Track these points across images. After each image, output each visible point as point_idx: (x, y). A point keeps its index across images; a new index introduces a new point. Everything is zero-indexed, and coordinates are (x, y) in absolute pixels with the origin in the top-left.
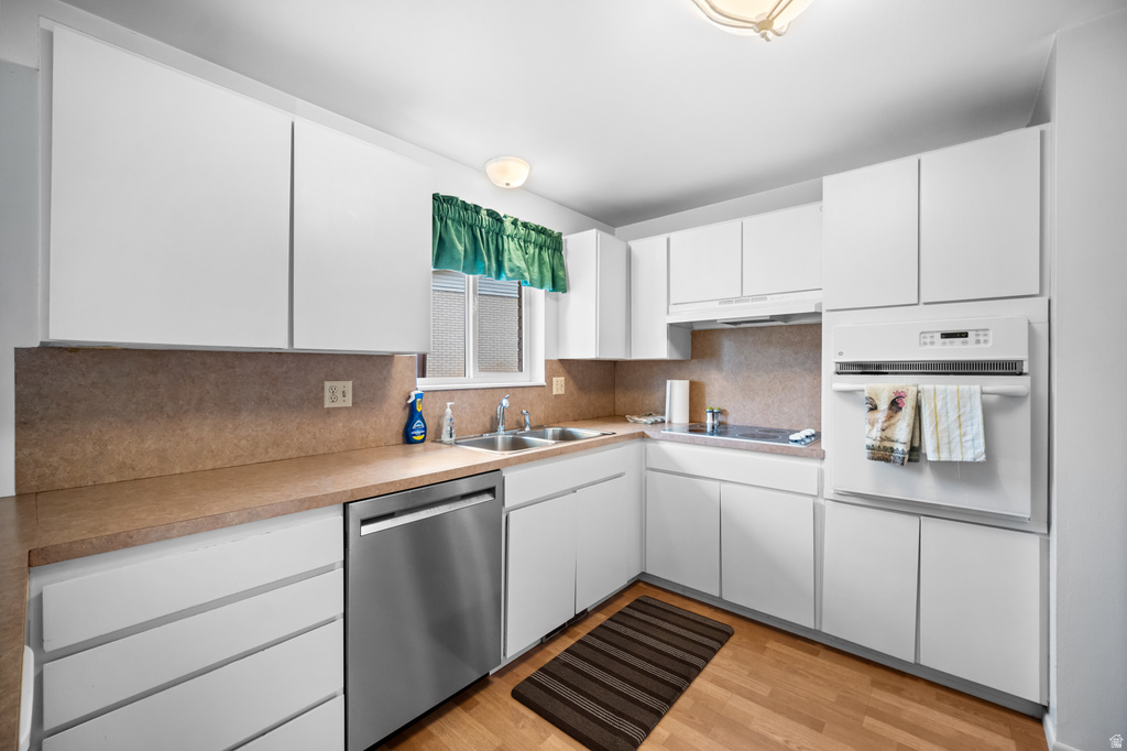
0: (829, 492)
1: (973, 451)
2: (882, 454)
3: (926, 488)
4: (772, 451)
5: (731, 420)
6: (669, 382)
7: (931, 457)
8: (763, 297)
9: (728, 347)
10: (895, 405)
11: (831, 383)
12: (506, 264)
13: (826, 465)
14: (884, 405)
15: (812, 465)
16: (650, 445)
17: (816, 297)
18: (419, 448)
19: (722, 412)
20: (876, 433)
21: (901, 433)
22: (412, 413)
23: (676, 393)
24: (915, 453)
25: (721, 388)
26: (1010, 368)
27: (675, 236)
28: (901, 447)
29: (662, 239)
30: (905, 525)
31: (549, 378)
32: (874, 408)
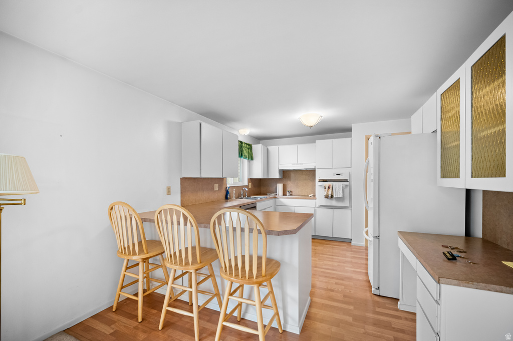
0: (317, 206)
1: (341, 195)
2: (327, 197)
3: (334, 203)
4: (306, 199)
5: (293, 194)
6: (278, 184)
7: (335, 197)
8: (302, 164)
9: (292, 175)
10: (329, 187)
11: (318, 183)
12: (243, 154)
13: (317, 200)
14: (327, 188)
15: (314, 201)
16: (277, 200)
17: (314, 165)
18: (229, 200)
19: (291, 192)
20: (326, 193)
21: (330, 193)
22: (227, 192)
23: (280, 187)
24: (332, 196)
25: (291, 186)
26: (346, 180)
27: (281, 147)
28: (330, 195)
29: (277, 147)
30: (330, 211)
31: (248, 184)
32: (325, 188)
